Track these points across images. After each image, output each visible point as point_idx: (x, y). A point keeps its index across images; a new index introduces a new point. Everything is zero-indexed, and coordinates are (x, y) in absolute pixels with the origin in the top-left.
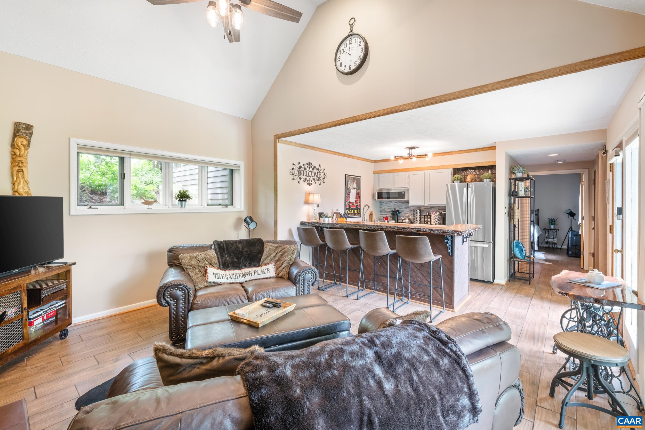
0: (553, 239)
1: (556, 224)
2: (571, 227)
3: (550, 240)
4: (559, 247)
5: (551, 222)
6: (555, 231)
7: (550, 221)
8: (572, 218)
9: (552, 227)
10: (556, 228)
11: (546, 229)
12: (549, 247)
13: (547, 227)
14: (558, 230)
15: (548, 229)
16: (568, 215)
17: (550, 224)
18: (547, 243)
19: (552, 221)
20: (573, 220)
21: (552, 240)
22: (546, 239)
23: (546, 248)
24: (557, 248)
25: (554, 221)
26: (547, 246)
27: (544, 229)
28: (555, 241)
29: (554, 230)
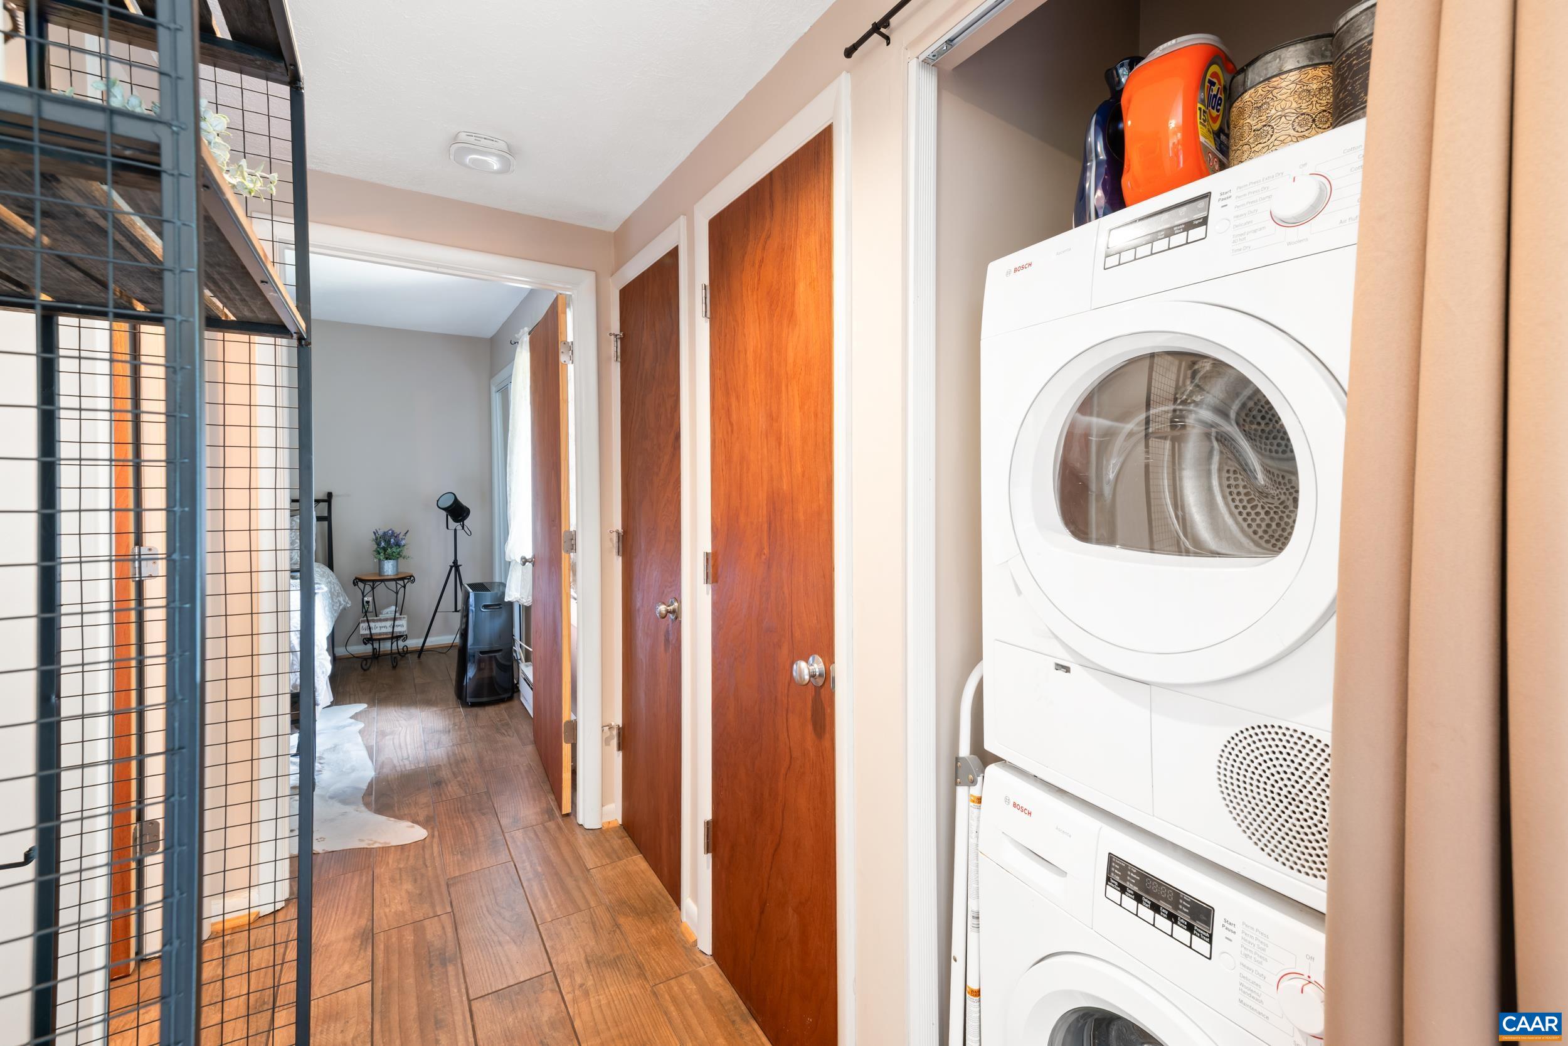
0: (395, 619)
1: (404, 553)
2: (455, 562)
3: (380, 628)
4: (414, 643)
5: (385, 549)
6: (401, 582)
7: (378, 544)
8: (458, 526)
9: (389, 568)
10: (406, 570)
11: (362, 581)
12: (376, 656)
13: (367, 568)
14: (410, 578)
15: (374, 581)
16: (444, 513)
17: (382, 556)
18: (369, 639)
19: (388, 542)
20: (460, 533)
21: (390, 623)
22: (364, 625)
23: (364, 659)
24: (405, 653)
25: (398, 545)
26: (368, 649)
27: (357, 581)
28: (402, 626)
29: (395, 580)
